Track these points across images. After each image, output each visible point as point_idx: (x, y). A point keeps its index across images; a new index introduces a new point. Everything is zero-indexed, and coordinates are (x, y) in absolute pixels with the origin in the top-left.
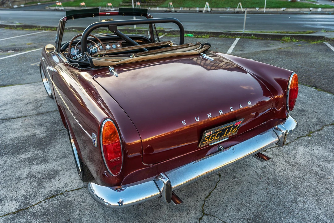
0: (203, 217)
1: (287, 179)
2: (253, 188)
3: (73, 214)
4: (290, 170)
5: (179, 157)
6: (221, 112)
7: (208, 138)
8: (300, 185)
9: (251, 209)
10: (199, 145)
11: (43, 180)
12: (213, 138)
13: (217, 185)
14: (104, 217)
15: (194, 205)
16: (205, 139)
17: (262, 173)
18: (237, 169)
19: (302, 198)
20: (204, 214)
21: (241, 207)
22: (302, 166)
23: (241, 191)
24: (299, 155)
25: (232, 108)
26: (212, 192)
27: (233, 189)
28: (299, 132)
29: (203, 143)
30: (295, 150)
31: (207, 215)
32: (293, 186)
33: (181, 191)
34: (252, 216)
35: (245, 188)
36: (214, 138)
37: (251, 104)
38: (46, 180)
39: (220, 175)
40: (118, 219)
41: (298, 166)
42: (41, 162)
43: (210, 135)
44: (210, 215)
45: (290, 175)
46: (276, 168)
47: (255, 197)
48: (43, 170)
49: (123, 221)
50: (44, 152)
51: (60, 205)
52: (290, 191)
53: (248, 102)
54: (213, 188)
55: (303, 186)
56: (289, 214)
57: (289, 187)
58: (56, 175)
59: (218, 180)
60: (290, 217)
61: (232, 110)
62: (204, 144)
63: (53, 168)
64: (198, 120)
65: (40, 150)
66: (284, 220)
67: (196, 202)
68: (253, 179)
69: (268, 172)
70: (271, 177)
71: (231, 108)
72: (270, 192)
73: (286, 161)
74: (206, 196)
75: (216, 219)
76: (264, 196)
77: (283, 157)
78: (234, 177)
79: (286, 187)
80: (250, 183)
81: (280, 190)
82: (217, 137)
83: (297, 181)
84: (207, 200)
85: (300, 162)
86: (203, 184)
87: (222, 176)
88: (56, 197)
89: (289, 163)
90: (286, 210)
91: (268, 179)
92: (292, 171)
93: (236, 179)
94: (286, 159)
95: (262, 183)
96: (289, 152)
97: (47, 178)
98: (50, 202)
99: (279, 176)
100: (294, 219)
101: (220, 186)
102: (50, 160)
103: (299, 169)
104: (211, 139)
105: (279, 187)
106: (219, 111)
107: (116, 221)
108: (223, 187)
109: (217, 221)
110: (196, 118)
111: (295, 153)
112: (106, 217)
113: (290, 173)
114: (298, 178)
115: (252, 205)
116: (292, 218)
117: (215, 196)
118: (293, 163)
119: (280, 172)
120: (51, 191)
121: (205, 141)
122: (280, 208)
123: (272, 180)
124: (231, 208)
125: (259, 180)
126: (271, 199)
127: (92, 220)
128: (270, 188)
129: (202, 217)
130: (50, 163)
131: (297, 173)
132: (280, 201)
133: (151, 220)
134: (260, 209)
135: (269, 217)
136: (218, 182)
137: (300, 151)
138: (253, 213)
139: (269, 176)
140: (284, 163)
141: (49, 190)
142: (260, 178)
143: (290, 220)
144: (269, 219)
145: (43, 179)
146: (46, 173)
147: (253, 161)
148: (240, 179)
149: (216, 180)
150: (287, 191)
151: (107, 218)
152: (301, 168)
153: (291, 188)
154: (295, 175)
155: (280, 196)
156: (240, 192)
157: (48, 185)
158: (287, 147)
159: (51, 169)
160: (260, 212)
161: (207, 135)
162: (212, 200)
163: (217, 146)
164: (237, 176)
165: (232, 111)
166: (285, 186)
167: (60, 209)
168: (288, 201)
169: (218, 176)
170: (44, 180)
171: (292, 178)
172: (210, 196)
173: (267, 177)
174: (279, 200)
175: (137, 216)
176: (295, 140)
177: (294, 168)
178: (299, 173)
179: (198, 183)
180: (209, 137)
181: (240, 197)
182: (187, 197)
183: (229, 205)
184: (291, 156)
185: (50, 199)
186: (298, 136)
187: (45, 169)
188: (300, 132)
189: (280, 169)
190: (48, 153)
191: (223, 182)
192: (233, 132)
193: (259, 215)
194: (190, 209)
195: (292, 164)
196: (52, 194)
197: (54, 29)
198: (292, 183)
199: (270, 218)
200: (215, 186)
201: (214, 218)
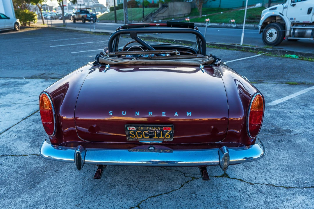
6: (150, 113)
7: (134, 134)
10: (127, 138)
12: (141, 135)
13: (171, 192)
15: (137, 197)
16: (130, 133)
17: (224, 201)
18: (204, 187)
20: (138, 206)
23: (186, 205)
26: (161, 194)
29: (131, 137)
35: (194, 205)
36: (143, 136)
37: (190, 115)
39: (182, 186)
43: (134, 131)
53: (188, 112)
54: (164, 193)
59: (177, 188)
62: (133, 138)
64: (124, 114)
67: (141, 196)
68: (209, 201)
69: (232, 202)
74: (153, 195)
77: (267, 197)
80: (203, 203)
82: (146, 136)
86: (161, 186)
87: (184, 187)
93: (194, 195)
101: (173, 194)
104: (139, 136)
117: (160, 199)
121: (131, 135)
125: (216, 204)
129: (135, 207)
133: (100, 192)
142: (218, 204)
148: (198, 196)
158: (285, 191)
161: (131, 130)
169: (179, 186)
172: (156, 197)
176: (306, 187)
182: (139, 189)
191: (180, 192)
192: (166, 137)
194: (132, 198)
197: (166, 41)
200: (169, 192)
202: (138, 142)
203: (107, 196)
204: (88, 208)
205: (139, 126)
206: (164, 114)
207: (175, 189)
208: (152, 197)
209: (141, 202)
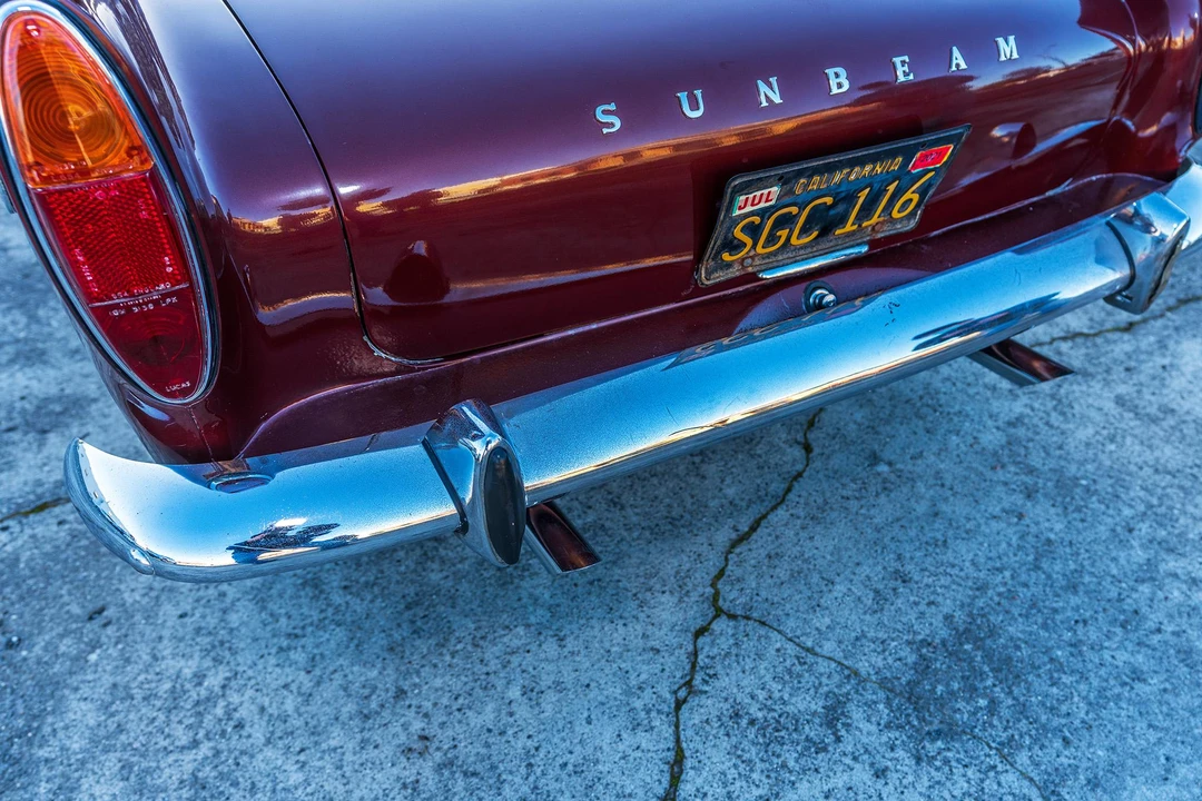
0: (714, 626)
1: (1120, 478)
2: (958, 508)
3: (122, 587)
4: (1135, 436)
5: (587, 328)
6: (837, 75)
7: (754, 231)
8: (1178, 506)
9: (940, 599)
10: (698, 270)
11: (11, 434)
12: (784, 233)
13: (789, 490)
14: (261, 603)
15: (677, 573)
16: (738, 233)
17: (1002, 447)
18: (887, 422)
19: (1182, 563)
20: (719, 612)
21: (894, 589)
22: (1193, 425)
23: (898, 520)
24: (1183, 374)
25: (903, 63)
26: (764, 517)
27: (863, 511)
28: (1189, 279)
29: (726, 257)
30: (1164, 356)
31: (732, 617)
32: (1142, 508)
33: (622, 508)
34: (944, 633)
35: (922, 508)
36: (788, 239)
37: (1015, 56)
38: (26, 433)
39: (808, 448)
40: (323, 615)
41: (1172, 423)
42: (12, 361)
43: (763, 213)
44: (748, 618)
45: (1133, 460)
46: (1071, 426)
47: (962, 547)
48: (17, 394)
49: (343, 627)
50: (33, 318)
51: (68, 545)
52: (1131, 531)
53: (1001, 41)
54: (768, 504)
55: (1190, 509)
56: (1118, 630)
57: (1127, 512)
58: (72, 416)
59: (799, 467)
60: (1121, 642)
61: (906, 74)
62: (729, 265)
63: (64, 385)
64: (694, 106)
65: (14, 311)
66: (1089, 655)
67: (686, 559)
68: (959, 470)
69: (1031, 445)
70: (1044, 464)
71: (897, 60)
72: (1034, 529)
73: (1120, 401)
74: (734, 536)
75: (774, 635)
76: (1004, 545)
77: (1107, 383)
78: (875, 459)
79: (1111, 512)
80: (943, 485)
81: (1083, 521)
82: (805, 231)
83: (1164, 488)
84: (737, 550)
85: (1186, 406)
86: (728, 480)
87: (817, 451)
88: (57, 510)
89: (1135, 410)
90: (1104, 610)
91: (1031, 471)
92: (1146, 443)
93: (883, 468)
94: (1122, 389)
95: (1000, 488)
96: (1137, 361)
97: (29, 426)
98: (28, 531)
99: (1082, 463)
100: (1138, 652)
101: (804, 494)
102: (56, 355)
103: (1178, 434)
104: (772, 239)
105: (1079, 510)
106: (830, 72)
107: (312, 624)
108: (820, 501)
109: (778, 645)
110: (683, 96)
111: (1164, 367)
112: (270, 606)
113: (1132, 448)
114: (1169, 473)
115: (944, 581)
116: (1130, 649)
117: (777, 537)
118: (1153, 410)
119: (1088, 445)
120: (39, 483)
121: (733, 246)
122: (1074, 600)
123: (1050, 480)
124: (845, 591)
125: (989, 474)
126: (1036, 559)
127: (203, 617)
128: (1038, 509)
129: (710, 624)
130: (53, 366)
131: (1168, 451)
132: (1080, 571)
133: (472, 626)
134: (980, 603)
135: (1019, 639)
136: (800, 475)
137: (1187, 359)
138: (948, 618)
139: (1036, 460)
140: (1110, 406)
141: (31, 477)
142: (994, 468)
143: (1122, 656)
144: (1018, 648)
145: (10, 430)
146: (28, 406)
147: (969, 396)
148: (899, 466)
149: (787, 468)
150: (1113, 530)
151: (275, 607)
152: (1189, 430)
153: (1133, 518)
154: (1157, 459)
155: (1082, 551)
156: (896, 526)
157: (29, 455)
158: (1129, 341)
159: (53, 390)
160: (983, 616)
161: (749, 209)
162: (763, 553)
163: (804, 285)
164: (887, 454)
165: (901, 78)
166: (1108, 507)
167: (66, 561)
168: (1115, 572)
169: (798, 453)
170: (15, 436)
171: (1142, 473)
172: (754, 536)
173: (1028, 466)
174: (1072, 566)
175: (408, 607)
176: (1170, 309)
177: (1157, 429)
178: (1176, 451)
179: (704, 477)
180: (757, 220)
181: (893, 546)
182: (647, 533)
183: (838, 579)
184: (1143, 378)
185: (26, 514)
186: (1182, 296)
187: (25, 392)
188: (1194, 278)
189: (1091, 431)
190: (49, 325)
191: (821, 476)
192: (895, 214)
193: (973, 627)
194: (658, 587)
195: (1148, 415)
196: (39, 497)
198: (1142, 494)
199: (1026, 643)
200: (781, 494)
201: (762, 631)
202: (753, 277)
203: (528, 626)
204: (489, 731)
205: (800, 174)
206: (906, 68)
207: (795, 473)
208: (734, 544)
209: (713, 585)
